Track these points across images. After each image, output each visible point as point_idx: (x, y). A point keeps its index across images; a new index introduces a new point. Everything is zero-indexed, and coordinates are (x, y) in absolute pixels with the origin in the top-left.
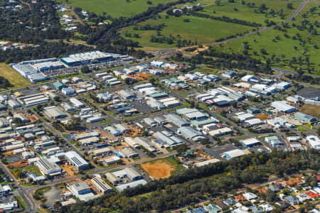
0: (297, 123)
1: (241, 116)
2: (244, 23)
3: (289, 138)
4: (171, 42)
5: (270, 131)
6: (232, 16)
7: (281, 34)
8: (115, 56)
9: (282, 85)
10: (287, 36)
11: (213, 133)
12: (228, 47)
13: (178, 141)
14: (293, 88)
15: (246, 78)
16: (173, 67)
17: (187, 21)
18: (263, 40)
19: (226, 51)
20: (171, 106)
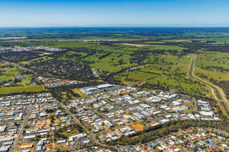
0: (183, 109)
1: (163, 107)
2: (155, 74)
3: (182, 115)
4: (132, 81)
5: (174, 112)
6: (151, 71)
7: (169, 77)
8: (114, 85)
9: (174, 95)
10: (171, 78)
11: (155, 113)
12: (152, 82)
13: (143, 116)
14: (178, 96)
15: (161, 93)
16: (135, 89)
17: (136, 73)
18: (163, 80)
19: (151, 83)
20: (138, 103)
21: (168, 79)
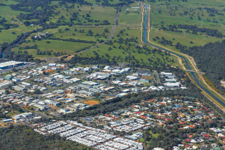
0: (142, 83)
2: (85, 42)
3: (143, 88)
4: (50, 54)
5: (132, 86)
6: (76, 38)
8: (25, 63)
9: (127, 69)
10: (114, 47)
11: (106, 89)
12: (84, 54)
13: (92, 93)
14: (132, 70)
15: (107, 67)
16: (63, 65)
17: (49, 42)
21: (110, 49)
